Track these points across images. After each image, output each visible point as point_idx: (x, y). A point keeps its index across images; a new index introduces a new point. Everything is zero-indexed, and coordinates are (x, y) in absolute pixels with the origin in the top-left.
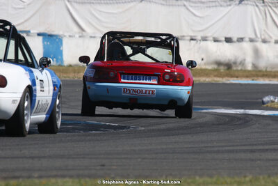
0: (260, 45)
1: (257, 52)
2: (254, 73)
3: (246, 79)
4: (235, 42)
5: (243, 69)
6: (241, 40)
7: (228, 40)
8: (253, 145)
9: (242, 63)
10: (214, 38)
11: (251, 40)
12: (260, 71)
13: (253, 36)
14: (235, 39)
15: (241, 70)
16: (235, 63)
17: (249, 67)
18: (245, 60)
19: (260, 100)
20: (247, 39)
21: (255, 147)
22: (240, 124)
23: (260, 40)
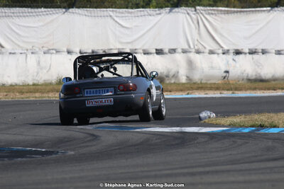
0: (193, 56)
1: (190, 64)
2: (188, 86)
3: (181, 93)
4: (166, 54)
5: (177, 82)
6: (173, 51)
7: (159, 52)
8: (192, 167)
9: (175, 76)
10: (144, 50)
11: (184, 51)
12: (195, 83)
13: (186, 47)
14: (166, 51)
15: (174, 83)
16: (167, 76)
17: (183, 80)
18: (178, 72)
19: (197, 116)
20: (180, 50)
21: (195, 170)
22: (177, 144)
23: (194, 50)
